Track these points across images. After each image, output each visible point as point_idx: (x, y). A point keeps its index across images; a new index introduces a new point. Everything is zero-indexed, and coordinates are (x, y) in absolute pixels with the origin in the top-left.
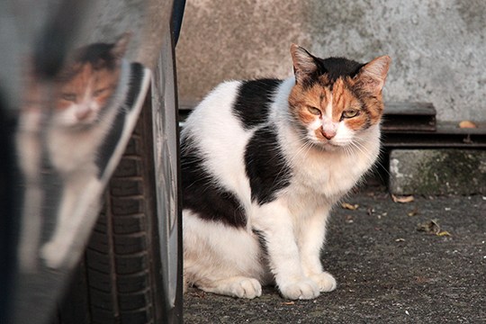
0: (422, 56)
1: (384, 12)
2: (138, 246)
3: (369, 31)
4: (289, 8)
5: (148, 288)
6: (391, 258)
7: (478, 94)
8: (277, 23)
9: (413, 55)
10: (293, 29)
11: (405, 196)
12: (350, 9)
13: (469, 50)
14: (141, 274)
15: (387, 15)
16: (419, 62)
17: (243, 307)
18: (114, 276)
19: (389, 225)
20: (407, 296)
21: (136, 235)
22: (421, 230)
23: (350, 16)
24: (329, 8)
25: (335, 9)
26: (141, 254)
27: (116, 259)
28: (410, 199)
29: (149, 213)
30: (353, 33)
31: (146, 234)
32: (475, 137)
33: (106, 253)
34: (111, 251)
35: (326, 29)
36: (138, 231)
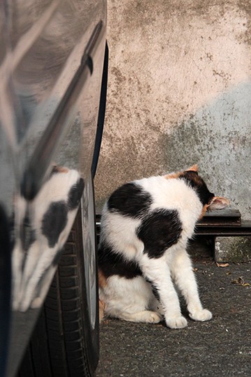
0: (232, 183)
1: (211, 159)
2: (74, 293)
3: (202, 169)
4: (157, 157)
5: (80, 319)
6: (217, 299)
8: (150, 165)
9: (227, 182)
10: (159, 168)
11: (224, 263)
12: (191, 157)
14: (76, 310)
15: (212, 160)
16: (230, 186)
17: (133, 328)
18: (60, 312)
19: (215, 280)
20: (226, 321)
21: (73, 288)
22: (234, 283)
23: (191, 161)
24: (179, 157)
25: (183, 157)
26: (76, 299)
27: (61, 302)
28: (227, 265)
29: (80, 275)
31: (79, 287)
33: (56, 299)
34: (59, 297)
35: (178, 168)
36: (74, 285)
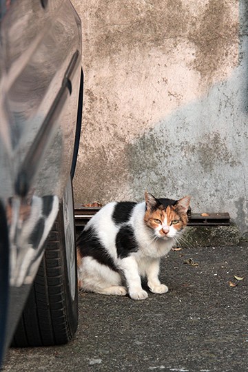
0: (184, 184)
1: (166, 164)
2: (58, 272)
3: (160, 172)
4: (123, 162)
5: (63, 292)
6: (172, 276)
7: (210, 200)
8: (117, 169)
9: (180, 183)
10: (125, 172)
11: (178, 248)
12: (151, 162)
13: (205, 180)
14: (59, 285)
15: (168, 165)
16: (182, 186)
17: (105, 300)
18: (47, 287)
19: (171, 261)
20: (179, 293)
21: (57, 268)
22: (185, 263)
23: (151, 166)
24: (141, 162)
25: (144, 162)
26: (59, 277)
27: (48, 279)
28: (180, 249)
29: (63, 257)
30: (152, 173)
31: (62, 267)
32: (209, 220)
33: (43, 276)
34: (45, 275)
35: (140, 172)
36: (58, 266)
